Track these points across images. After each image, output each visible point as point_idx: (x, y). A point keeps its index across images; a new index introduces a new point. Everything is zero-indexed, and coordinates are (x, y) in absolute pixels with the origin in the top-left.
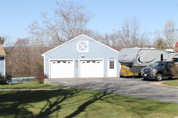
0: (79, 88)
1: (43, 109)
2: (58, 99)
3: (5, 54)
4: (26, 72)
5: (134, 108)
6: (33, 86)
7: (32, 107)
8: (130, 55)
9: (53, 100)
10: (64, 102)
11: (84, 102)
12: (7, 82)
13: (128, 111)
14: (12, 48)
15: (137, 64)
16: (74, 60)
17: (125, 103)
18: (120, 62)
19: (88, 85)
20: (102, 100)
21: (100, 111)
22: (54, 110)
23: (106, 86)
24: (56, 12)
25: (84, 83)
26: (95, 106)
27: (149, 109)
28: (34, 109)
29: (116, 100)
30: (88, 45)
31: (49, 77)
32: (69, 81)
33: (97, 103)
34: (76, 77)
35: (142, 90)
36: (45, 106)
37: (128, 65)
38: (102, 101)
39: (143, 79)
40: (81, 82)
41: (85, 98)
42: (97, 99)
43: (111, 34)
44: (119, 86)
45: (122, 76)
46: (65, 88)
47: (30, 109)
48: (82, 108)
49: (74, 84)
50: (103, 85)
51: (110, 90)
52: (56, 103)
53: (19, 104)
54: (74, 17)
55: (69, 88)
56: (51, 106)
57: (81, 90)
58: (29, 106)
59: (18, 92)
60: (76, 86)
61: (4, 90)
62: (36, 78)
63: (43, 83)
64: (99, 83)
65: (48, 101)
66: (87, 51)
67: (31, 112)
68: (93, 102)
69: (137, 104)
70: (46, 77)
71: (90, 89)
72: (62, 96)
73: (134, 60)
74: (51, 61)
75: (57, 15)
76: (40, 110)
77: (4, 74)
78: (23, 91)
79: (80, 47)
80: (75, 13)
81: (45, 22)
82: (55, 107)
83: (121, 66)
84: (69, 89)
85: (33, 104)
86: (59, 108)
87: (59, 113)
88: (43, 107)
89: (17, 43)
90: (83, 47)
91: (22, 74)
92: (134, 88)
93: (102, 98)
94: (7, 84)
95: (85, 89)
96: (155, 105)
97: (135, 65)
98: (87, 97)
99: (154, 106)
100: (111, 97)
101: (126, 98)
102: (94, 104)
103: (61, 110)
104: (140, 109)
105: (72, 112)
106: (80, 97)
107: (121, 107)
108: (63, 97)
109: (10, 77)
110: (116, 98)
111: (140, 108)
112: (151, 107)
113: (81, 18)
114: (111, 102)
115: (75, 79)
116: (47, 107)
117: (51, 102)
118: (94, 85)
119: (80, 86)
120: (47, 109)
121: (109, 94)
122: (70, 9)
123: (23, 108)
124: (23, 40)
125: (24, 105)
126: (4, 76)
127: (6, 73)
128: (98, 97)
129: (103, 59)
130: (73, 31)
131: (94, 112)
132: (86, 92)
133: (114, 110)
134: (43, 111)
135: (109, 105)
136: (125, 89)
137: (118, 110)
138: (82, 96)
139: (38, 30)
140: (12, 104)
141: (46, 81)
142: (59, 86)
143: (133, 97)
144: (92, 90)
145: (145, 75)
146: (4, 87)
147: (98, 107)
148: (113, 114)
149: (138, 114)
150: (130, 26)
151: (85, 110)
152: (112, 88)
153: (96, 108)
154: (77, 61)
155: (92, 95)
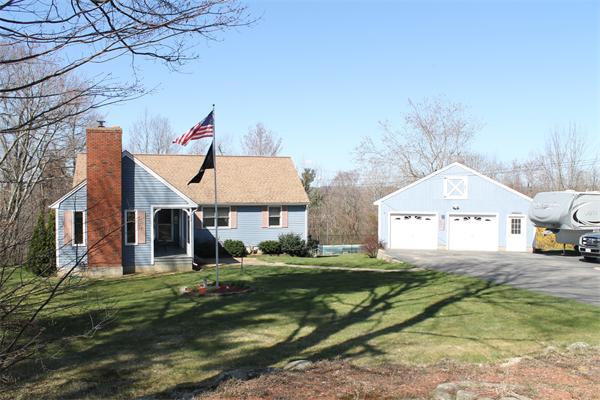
0: (441, 270)
1: (358, 306)
2: (392, 289)
3: (307, 200)
4: (352, 235)
5: (540, 318)
6: (356, 262)
7: (339, 300)
8: (555, 206)
9: (381, 291)
10: (401, 297)
11: (441, 298)
12: (310, 252)
13: (524, 323)
14: (327, 189)
15: (570, 225)
16: (436, 213)
17: (526, 306)
18: (532, 220)
19: (461, 265)
20: (479, 297)
21: (466, 319)
22: (378, 311)
23: (495, 270)
24: (408, 119)
25: (453, 262)
26: (460, 308)
27: (572, 323)
28: (342, 305)
29: (509, 298)
30: (466, 184)
31: (388, 246)
32: (426, 256)
33: (466, 304)
34: (440, 248)
35: (571, 282)
36: (363, 302)
37: (550, 226)
38: (477, 299)
39: (582, 257)
40: (448, 259)
41: (445, 291)
42: (468, 295)
43: (524, 162)
44: (524, 270)
45: (537, 251)
46: (414, 270)
47: (335, 306)
48: (430, 312)
49: (432, 261)
50: (492, 266)
51: (503, 277)
52: (386, 297)
53: (319, 293)
54: (442, 129)
55: (422, 269)
56: (375, 302)
57: (444, 274)
58: (333, 299)
59: (325, 273)
60: (437, 267)
61: (302, 266)
62: (362, 248)
63: (375, 257)
64: (485, 263)
65: (372, 292)
66: (465, 196)
67: (334, 311)
68: (459, 299)
69: (552, 310)
70: (381, 246)
71: (460, 274)
72: (402, 284)
73: (563, 218)
74: (392, 215)
75: (409, 125)
76: (352, 307)
77: (304, 237)
78: (333, 271)
79: (450, 187)
80: (445, 120)
81: (385, 139)
82: (381, 305)
83: (535, 229)
84: (422, 272)
85: (342, 296)
86: (388, 307)
87: (384, 317)
88: (358, 302)
89: (336, 179)
90: (455, 187)
91: (344, 239)
92: (554, 277)
93: (480, 293)
94: (310, 256)
95: (452, 274)
96: (590, 315)
97: (565, 227)
98: (451, 290)
99: (587, 318)
100: (499, 292)
101: (530, 297)
102: (459, 303)
103: (390, 311)
104: (551, 322)
105: (410, 316)
106: (435, 288)
107: (513, 315)
108: (403, 286)
109: (318, 243)
110: (508, 294)
111: (555, 318)
112: (577, 318)
113: (457, 130)
114: (495, 303)
115: (439, 253)
116: (367, 304)
117: (376, 295)
118: (472, 265)
119: (443, 267)
120: (365, 308)
121: (498, 285)
122: (436, 112)
123: (321, 302)
124: (347, 174)
125: (325, 297)
126: (304, 241)
127: (309, 237)
128: (473, 290)
129: (497, 214)
130: (440, 156)
131: (452, 320)
132: (453, 279)
133: (496, 319)
134: (356, 311)
135: (489, 308)
136: (535, 277)
137: (504, 320)
138: (440, 288)
139: (373, 155)
140: (307, 294)
141: (381, 254)
142: (402, 265)
143: (547, 294)
144: (465, 276)
145: (588, 250)
146: (302, 262)
147: (464, 311)
148: (491, 328)
149: (544, 331)
150: (562, 144)
151: (437, 315)
152: (509, 274)
153: (460, 312)
154: (443, 217)
155: (461, 286)
